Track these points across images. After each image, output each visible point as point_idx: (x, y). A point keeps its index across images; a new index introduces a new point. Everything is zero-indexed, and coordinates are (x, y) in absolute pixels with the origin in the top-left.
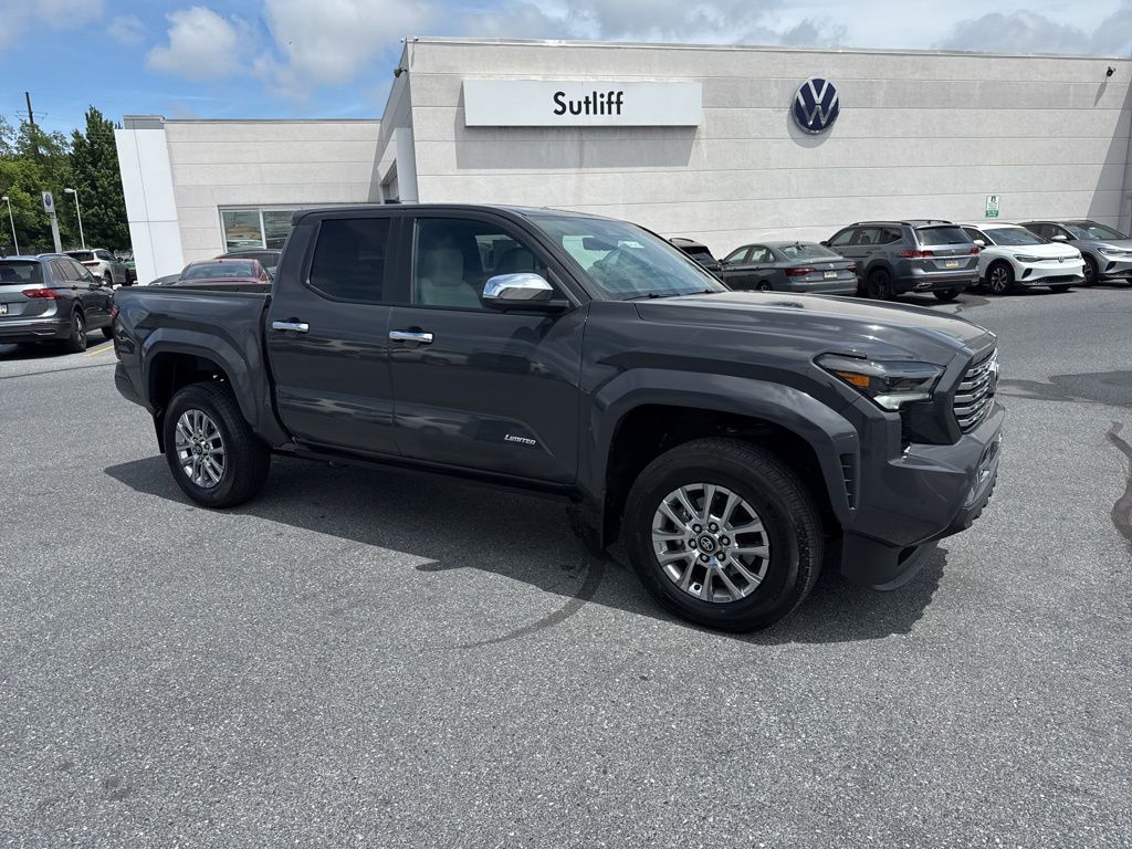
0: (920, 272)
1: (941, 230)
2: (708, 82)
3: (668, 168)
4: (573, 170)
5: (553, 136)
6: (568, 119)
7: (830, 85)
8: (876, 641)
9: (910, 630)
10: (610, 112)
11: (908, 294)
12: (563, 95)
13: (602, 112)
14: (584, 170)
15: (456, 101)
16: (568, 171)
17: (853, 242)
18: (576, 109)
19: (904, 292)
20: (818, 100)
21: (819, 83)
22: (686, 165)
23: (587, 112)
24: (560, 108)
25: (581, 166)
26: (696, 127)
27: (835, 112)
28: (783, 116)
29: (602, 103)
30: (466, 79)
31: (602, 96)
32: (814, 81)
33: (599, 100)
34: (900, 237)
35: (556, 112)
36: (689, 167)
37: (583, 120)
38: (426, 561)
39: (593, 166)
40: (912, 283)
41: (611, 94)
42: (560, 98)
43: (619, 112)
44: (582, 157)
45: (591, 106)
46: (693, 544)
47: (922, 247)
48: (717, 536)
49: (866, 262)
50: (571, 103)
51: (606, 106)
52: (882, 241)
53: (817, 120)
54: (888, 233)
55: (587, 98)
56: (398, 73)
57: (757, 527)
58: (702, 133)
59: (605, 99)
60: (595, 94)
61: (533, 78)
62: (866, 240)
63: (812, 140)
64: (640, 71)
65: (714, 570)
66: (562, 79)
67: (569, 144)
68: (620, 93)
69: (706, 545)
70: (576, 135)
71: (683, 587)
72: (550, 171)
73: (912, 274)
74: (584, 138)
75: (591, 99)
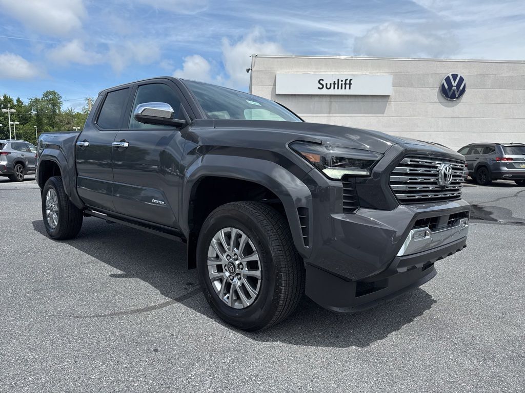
0: (505, 169)
1: (518, 148)
2: (396, 75)
3: (374, 115)
4: (326, 115)
5: (317, 99)
6: (324, 91)
7: (461, 77)
8: (337, 349)
9: (368, 345)
10: (345, 88)
11: (499, 181)
12: (323, 80)
13: (342, 88)
14: (331, 115)
15: (272, 83)
16: (323, 115)
17: (469, 153)
18: (328, 87)
19: (496, 180)
20: (454, 84)
21: (455, 76)
22: (383, 113)
23: (334, 88)
24: (321, 86)
25: (329, 113)
26: (389, 96)
27: (463, 91)
28: (435, 93)
29: (342, 84)
30: (278, 73)
31: (342, 81)
32: (452, 75)
33: (340, 83)
34: (494, 150)
35: (319, 88)
36: (385, 115)
37: (332, 92)
38: (119, 272)
39: (336, 113)
40: (500, 175)
41: (347, 80)
42: (321, 82)
43: (350, 88)
44: (330, 109)
45: (336, 86)
46: (226, 267)
47: (507, 156)
48: (237, 262)
49: (475, 164)
50: (327, 84)
51: (344, 86)
52: (485, 153)
53: (454, 94)
54: (488, 148)
55: (334, 82)
56: (248, 71)
57: (255, 257)
58: (392, 99)
59: (344, 82)
60: (338, 80)
61: (309, 73)
62: (476, 152)
63: (450, 103)
64: (362, 70)
65: (234, 285)
66: (324, 73)
67: (325, 103)
68: (351, 80)
69: (231, 269)
70: (328, 99)
71: (221, 297)
72: (315, 115)
73: (501, 170)
74: (332, 100)
75: (336, 82)
